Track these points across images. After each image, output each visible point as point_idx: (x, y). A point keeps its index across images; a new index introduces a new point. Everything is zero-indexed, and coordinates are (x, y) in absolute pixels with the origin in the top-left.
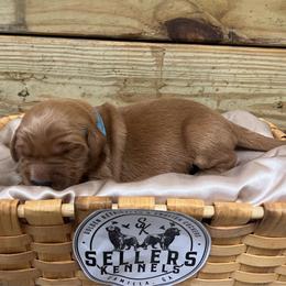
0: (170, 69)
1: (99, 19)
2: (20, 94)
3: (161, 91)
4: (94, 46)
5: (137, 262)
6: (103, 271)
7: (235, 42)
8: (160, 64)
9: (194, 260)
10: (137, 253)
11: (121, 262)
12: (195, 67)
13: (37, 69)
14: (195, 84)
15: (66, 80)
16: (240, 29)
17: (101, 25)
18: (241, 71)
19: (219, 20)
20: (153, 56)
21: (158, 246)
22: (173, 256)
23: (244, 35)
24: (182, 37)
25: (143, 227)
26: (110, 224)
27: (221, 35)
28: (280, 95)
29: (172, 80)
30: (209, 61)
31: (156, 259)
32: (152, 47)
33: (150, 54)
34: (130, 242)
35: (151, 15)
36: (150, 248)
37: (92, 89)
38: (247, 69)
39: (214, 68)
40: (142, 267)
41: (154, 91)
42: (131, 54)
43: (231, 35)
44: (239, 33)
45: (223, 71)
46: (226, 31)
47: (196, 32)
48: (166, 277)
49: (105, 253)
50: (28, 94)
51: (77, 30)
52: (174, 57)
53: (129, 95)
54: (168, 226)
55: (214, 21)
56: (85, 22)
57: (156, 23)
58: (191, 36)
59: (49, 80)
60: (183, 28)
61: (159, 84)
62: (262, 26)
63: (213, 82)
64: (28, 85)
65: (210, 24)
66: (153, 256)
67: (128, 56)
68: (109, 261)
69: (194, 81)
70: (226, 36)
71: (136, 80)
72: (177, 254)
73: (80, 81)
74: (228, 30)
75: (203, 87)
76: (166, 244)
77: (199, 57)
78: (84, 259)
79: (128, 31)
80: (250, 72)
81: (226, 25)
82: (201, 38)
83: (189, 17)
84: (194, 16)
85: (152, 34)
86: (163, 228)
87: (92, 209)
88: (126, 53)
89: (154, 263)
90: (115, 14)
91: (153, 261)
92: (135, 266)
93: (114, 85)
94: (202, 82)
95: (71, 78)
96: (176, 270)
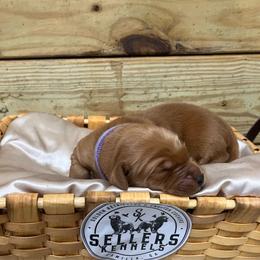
0: (129, 79)
1: (62, 40)
3: (122, 99)
4: (60, 64)
5: (131, 242)
6: (103, 249)
7: (182, 52)
8: (119, 76)
9: (176, 240)
10: (132, 236)
12: (150, 77)
13: (13, 89)
14: (151, 91)
15: (39, 96)
16: (185, 40)
17: (65, 46)
18: (189, 77)
19: (167, 34)
20: (113, 70)
21: (149, 230)
22: (160, 237)
23: (189, 46)
24: (136, 51)
26: (113, 213)
27: (170, 48)
28: (223, 95)
29: (131, 89)
30: (161, 70)
31: (146, 240)
32: (111, 62)
33: (110, 68)
35: (107, 35)
36: (142, 231)
37: (62, 103)
39: (165, 76)
40: (134, 246)
41: (116, 100)
43: (178, 46)
44: (184, 45)
45: (174, 78)
46: (173, 44)
47: (147, 46)
48: (153, 254)
49: (106, 236)
50: (7, 111)
51: (45, 51)
52: (131, 69)
53: (96, 105)
54: (159, 215)
55: (162, 35)
56: (50, 45)
57: (113, 41)
58: (144, 50)
59: (25, 97)
61: (120, 93)
62: (205, 36)
63: (166, 88)
65: (159, 38)
66: (145, 237)
69: (149, 88)
70: (174, 48)
71: (100, 92)
72: (163, 236)
73: (51, 96)
74: (175, 43)
75: (158, 93)
76: (156, 229)
77: (151, 68)
78: (89, 240)
79: (89, 50)
80: (197, 77)
81: (173, 38)
82: (153, 51)
83: (140, 33)
84: (144, 32)
85: (109, 50)
86: (155, 216)
87: (100, 202)
88: (89, 69)
89: (144, 243)
90: (76, 35)
91: (144, 242)
93: (82, 97)
94: (156, 88)
95: (43, 94)
96: (161, 248)
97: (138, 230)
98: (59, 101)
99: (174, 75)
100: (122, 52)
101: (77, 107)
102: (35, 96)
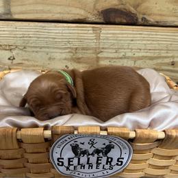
0: (105, 41)
1: (58, 9)
2: (9, 59)
3: (99, 55)
4: (56, 27)
5: (88, 163)
6: (68, 168)
7: (146, 24)
8: (98, 38)
9: (122, 162)
11: (79, 164)
12: (121, 40)
13: (19, 43)
14: (121, 51)
15: (38, 49)
16: (149, 15)
18: (149, 42)
19: (136, 9)
20: (94, 33)
21: (101, 154)
22: (110, 160)
23: (152, 19)
24: (112, 20)
25: (92, 144)
26: (73, 142)
27: (137, 20)
28: (173, 57)
29: (106, 48)
30: (129, 36)
31: (99, 162)
32: (93, 27)
33: (91, 32)
34: (84, 153)
35: (92, 7)
36: (96, 155)
37: (55, 55)
38: (153, 41)
39: (132, 40)
40: (91, 166)
41: (94, 56)
42: (80, 32)
43: (144, 19)
45: (138, 42)
46: (140, 17)
47: (120, 17)
48: (105, 172)
49: (69, 159)
50: (14, 59)
51: (44, 17)
52: (108, 34)
53: (79, 59)
54: (107, 143)
55: (132, 10)
56: (49, 12)
57: (96, 12)
58: (118, 20)
59: (28, 49)
60: (113, 14)
61: (98, 51)
62: (164, 13)
63: (132, 49)
64: (14, 53)
65: (130, 12)
66: (98, 160)
67: (78, 33)
68: (71, 163)
69: (119, 49)
70: (140, 20)
71: (83, 49)
72: (112, 159)
73: (47, 50)
75: (125, 53)
77: (122, 34)
78: (56, 162)
79: (77, 17)
80: (155, 42)
81: (140, 13)
82: (125, 21)
83: (116, 7)
84: (120, 7)
85: (93, 19)
86: (104, 144)
88: (77, 31)
89: (98, 164)
90: (69, 6)
91: (97, 163)
92: (87, 166)
93: (69, 52)
94: (125, 49)
95: (41, 48)
96: (111, 168)
97: (92, 154)
98: (53, 54)
99: (139, 40)
100: (102, 21)
101: (65, 59)
102: (35, 50)
